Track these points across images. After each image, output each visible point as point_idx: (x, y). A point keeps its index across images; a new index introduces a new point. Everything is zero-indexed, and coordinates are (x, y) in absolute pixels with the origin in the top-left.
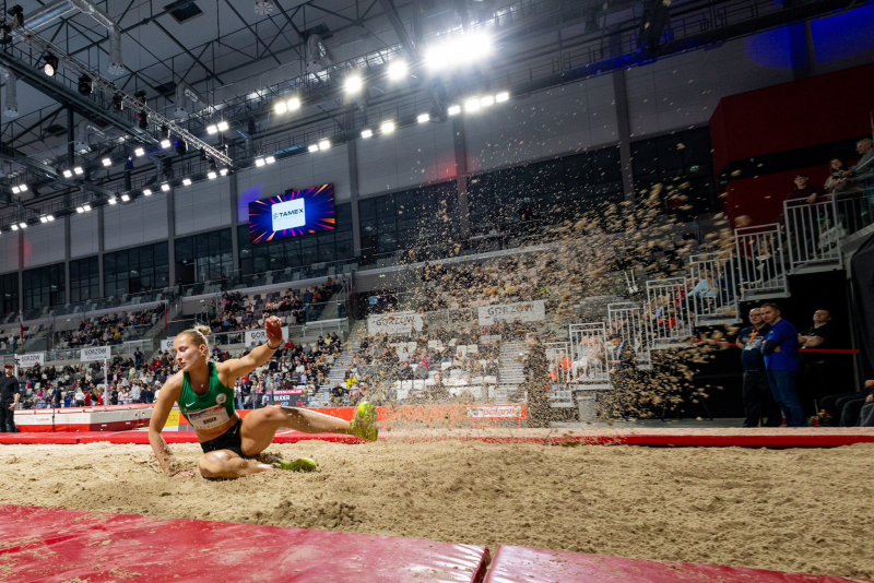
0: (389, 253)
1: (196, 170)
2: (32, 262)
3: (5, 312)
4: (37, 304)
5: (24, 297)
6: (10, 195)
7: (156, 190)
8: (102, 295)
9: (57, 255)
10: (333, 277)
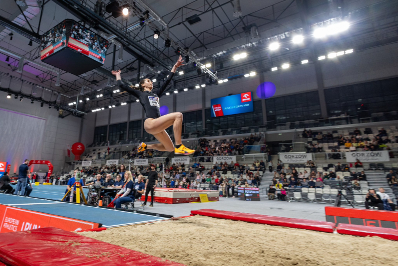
0: (282, 124)
1: (190, 85)
2: (113, 122)
3: (101, 141)
4: (114, 139)
5: (109, 136)
6: (112, 93)
7: (172, 93)
8: (142, 137)
9: (124, 119)
10: (254, 134)
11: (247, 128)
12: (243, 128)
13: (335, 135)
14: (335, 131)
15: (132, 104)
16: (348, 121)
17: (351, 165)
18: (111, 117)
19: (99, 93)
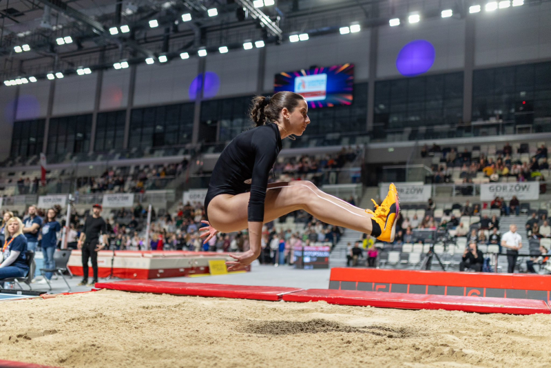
0: (398, 130)
1: (233, 40)
2: (60, 110)
3: (28, 154)
4: (61, 150)
5: (49, 143)
6: (53, 46)
7: (193, 54)
8: (125, 146)
9: (85, 106)
10: (347, 147)
11: (336, 135)
12: (330, 136)
13: (475, 154)
14: (477, 147)
15: (106, 73)
16: (499, 129)
17: (485, 205)
18: (56, 100)
19: (21, 42)
